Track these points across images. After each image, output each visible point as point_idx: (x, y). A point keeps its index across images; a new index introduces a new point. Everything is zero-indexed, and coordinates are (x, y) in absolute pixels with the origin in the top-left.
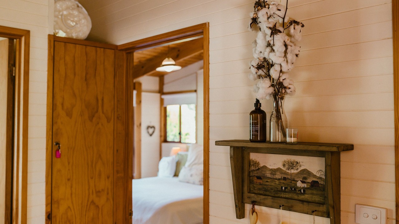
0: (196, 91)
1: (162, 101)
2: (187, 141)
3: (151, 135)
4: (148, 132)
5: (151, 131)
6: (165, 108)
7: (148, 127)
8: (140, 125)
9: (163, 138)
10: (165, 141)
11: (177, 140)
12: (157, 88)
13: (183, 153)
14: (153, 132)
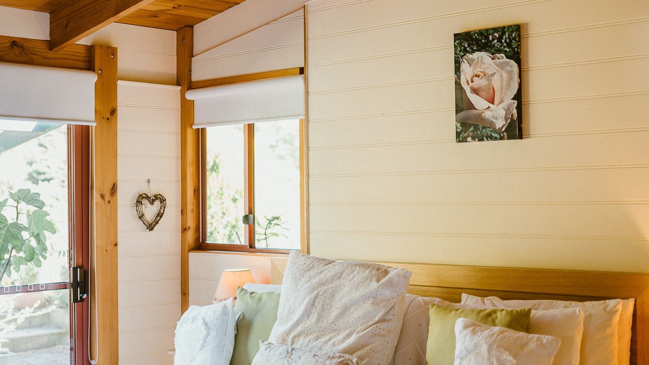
0: (302, 71)
1: (187, 109)
2: (273, 244)
3: (151, 227)
4: (141, 217)
5: (150, 211)
6: (200, 135)
7: (141, 199)
8: (114, 190)
9: (190, 236)
10: (201, 245)
11: (241, 239)
12: (170, 67)
13: (261, 289)
14: (160, 215)
